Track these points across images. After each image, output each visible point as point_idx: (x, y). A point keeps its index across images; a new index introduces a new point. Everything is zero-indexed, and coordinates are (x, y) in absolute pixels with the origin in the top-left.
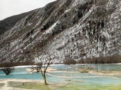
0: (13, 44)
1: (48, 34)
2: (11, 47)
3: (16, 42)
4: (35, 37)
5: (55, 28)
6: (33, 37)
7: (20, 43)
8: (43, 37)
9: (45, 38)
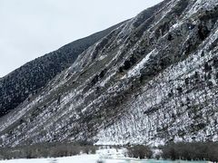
0: (65, 99)
1: (132, 78)
2: (62, 106)
3: (71, 95)
4: (107, 86)
5: (146, 65)
6: (102, 84)
7: (78, 98)
8: (121, 86)
9: (125, 88)
